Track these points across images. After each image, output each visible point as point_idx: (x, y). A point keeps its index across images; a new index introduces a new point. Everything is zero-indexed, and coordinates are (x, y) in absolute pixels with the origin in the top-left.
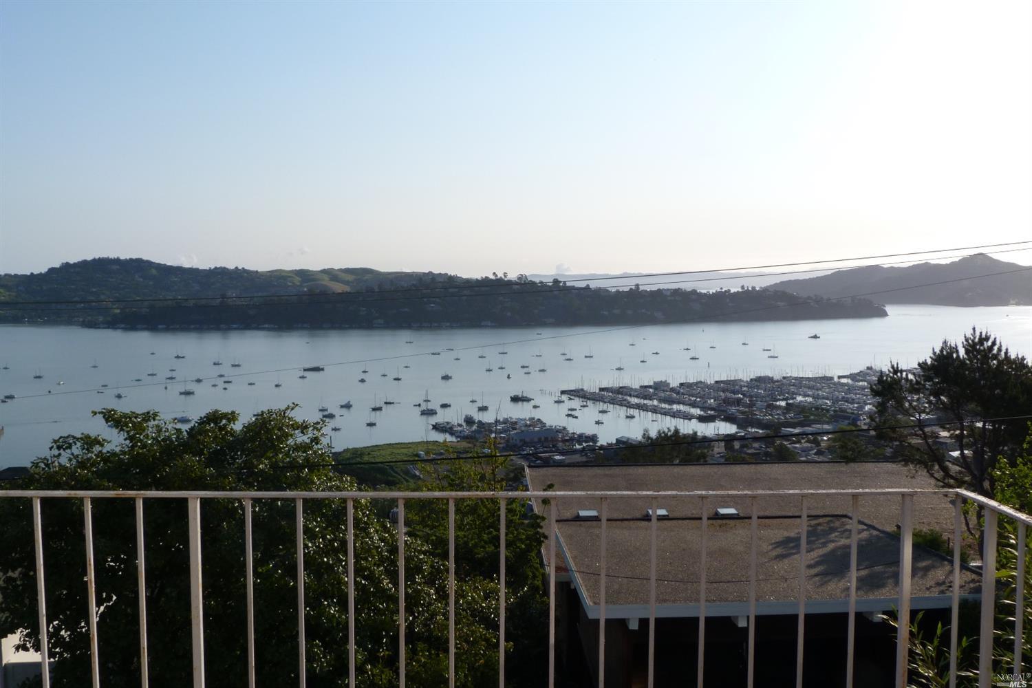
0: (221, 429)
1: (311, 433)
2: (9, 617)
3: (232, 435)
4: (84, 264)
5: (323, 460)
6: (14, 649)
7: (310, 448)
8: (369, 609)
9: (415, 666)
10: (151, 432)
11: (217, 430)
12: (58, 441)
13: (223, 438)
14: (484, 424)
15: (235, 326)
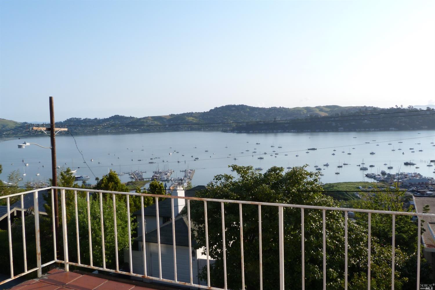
0: (277, 174)
1: (314, 177)
2: (200, 242)
3: (281, 177)
4: (222, 108)
5: (319, 189)
6: (201, 254)
7: (313, 183)
8: (339, 254)
9: (360, 282)
10: (250, 174)
11: (275, 175)
12: (216, 177)
13: (278, 178)
14: (391, 175)
15: (279, 131)
